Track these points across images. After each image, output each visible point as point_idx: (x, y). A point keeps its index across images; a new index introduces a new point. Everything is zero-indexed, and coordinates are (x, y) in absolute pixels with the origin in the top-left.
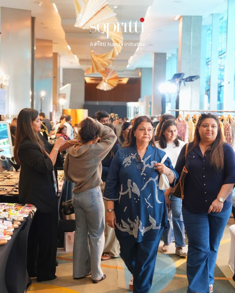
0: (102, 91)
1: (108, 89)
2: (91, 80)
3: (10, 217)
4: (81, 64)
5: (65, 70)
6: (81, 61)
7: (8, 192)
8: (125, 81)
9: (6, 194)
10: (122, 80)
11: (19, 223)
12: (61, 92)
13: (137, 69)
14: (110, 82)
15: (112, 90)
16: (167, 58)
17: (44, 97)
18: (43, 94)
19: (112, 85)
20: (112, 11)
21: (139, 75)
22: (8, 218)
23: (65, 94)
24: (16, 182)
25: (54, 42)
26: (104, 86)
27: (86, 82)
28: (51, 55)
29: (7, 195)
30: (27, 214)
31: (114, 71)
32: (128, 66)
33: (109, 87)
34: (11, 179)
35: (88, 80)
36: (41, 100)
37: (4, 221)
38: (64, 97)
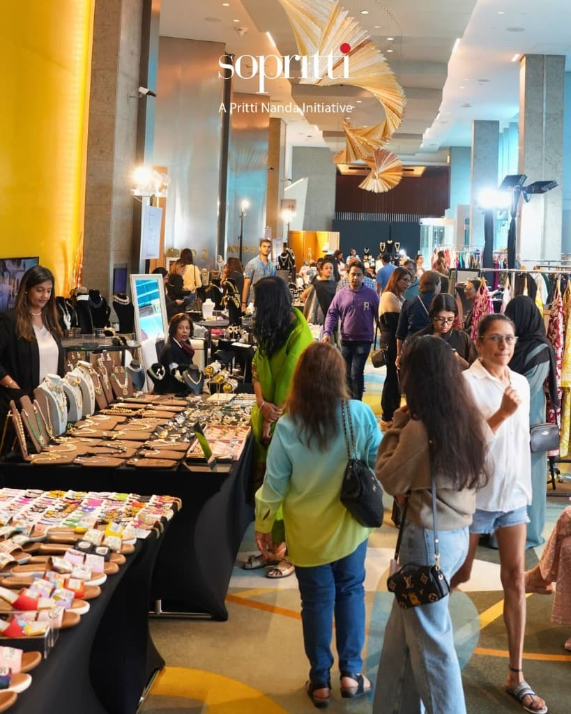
0: (371, 193)
1: (381, 190)
2: (350, 168)
3: (105, 543)
4: (326, 141)
5: (296, 150)
6: (327, 134)
7: (127, 458)
8: (418, 171)
9: (122, 464)
10: (413, 170)
11: (122, 559)
12: (286, 197)
13: (442, 149)
14: (386, 176)
15: (390, 191)
16: (501, 131)
17: (247, 211)
18: (245, 204)
19: (389, 183)
20: (379, 51)
21: (446, 162)
22: (101, 546)
23: (294, 201)
24: (151, 428)
25: (271, 98)
26: (373, 185)
27: (338, 172)
28: (266, 124)
29: (121, 468)
30: (147, 530)
31: (392, 156)
32: (422, 145)
33: (384, 188)
34: (145, 417)
35: (344, 169)
36: (242, 216)
37: (88, 556)
38: (292, 205)
